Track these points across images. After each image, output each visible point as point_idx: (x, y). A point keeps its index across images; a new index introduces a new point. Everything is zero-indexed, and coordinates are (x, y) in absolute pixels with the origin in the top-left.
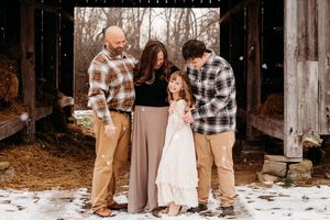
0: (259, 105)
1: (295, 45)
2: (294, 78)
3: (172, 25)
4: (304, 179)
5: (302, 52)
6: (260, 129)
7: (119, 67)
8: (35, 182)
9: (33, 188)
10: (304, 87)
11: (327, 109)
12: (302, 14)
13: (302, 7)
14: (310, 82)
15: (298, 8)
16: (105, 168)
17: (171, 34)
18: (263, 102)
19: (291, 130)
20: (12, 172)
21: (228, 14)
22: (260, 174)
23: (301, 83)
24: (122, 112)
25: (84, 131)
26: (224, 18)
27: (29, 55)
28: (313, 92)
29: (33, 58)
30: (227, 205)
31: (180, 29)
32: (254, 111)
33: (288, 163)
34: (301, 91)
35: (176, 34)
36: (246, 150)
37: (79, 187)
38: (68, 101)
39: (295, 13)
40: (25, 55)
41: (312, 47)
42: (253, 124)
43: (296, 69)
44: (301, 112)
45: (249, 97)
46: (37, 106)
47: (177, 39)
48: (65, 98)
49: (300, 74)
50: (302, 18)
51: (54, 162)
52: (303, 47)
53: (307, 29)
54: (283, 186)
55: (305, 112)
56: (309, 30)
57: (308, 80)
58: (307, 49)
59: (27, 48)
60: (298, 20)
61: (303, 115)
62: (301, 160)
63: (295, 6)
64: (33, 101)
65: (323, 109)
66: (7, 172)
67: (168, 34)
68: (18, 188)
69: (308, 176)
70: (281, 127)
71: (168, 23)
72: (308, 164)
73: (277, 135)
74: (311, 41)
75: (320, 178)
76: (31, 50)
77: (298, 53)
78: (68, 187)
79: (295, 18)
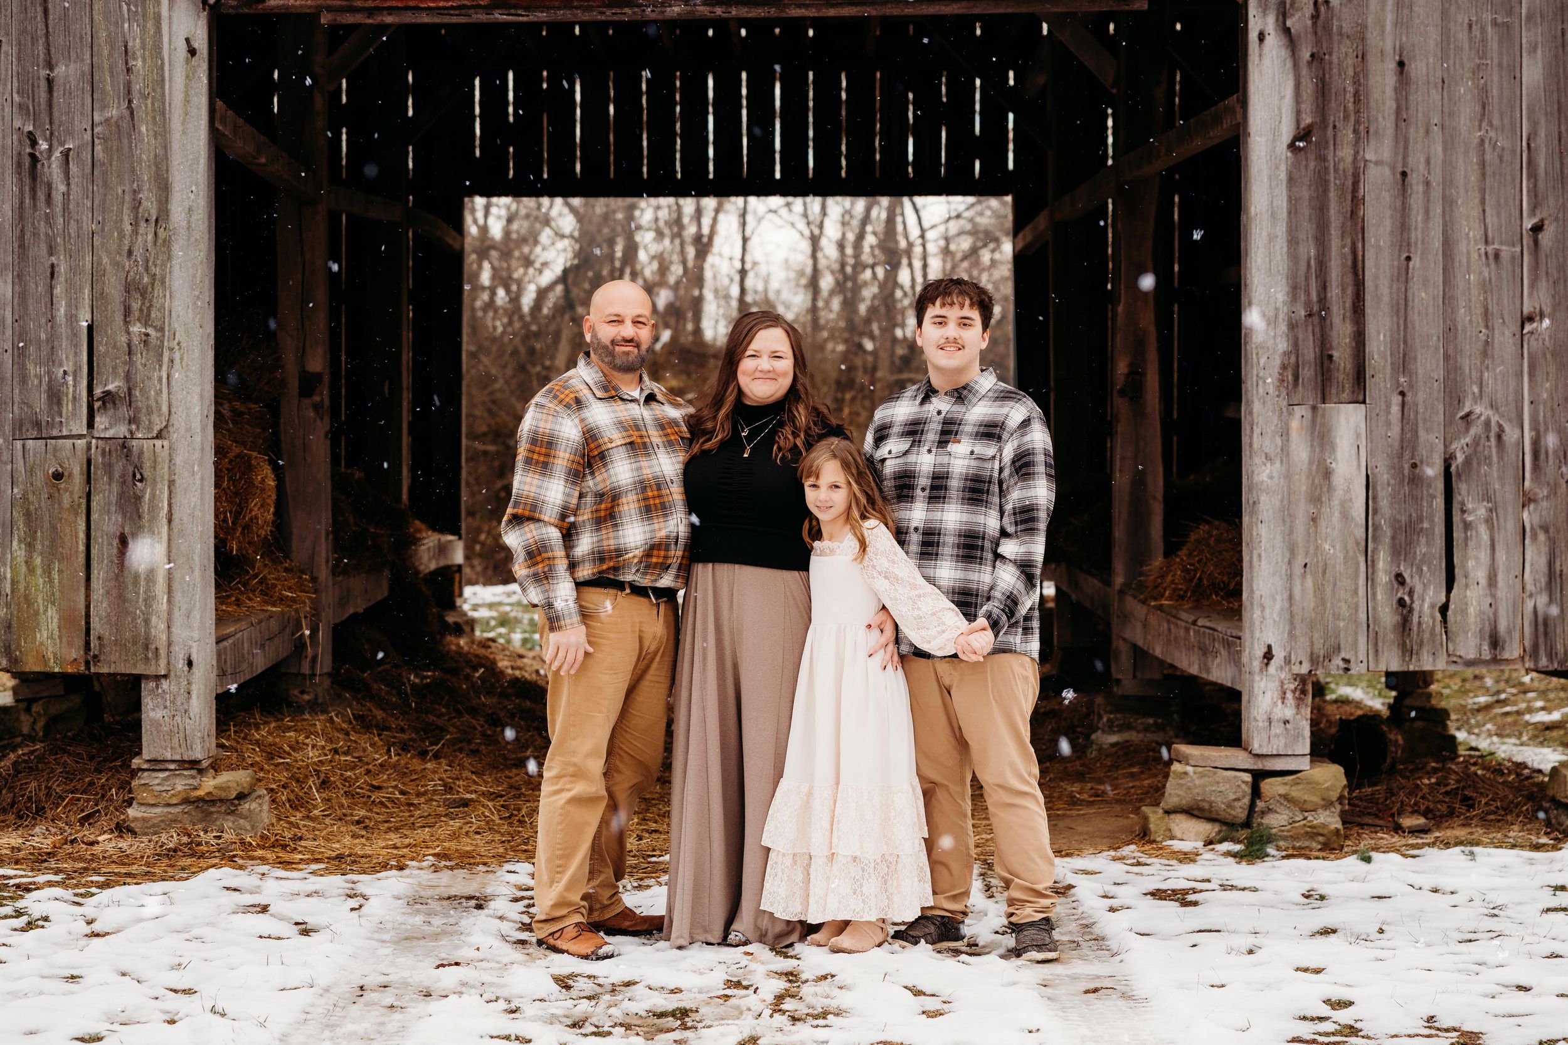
0: (1158, 561)
1: (1283, 345)
2: (1276, 468)
3: (830, 250)
4: (1313, 833)
5: (1307, 373)
6: (1158, 652)
7: (621, 425)
8: (345, 843)
9: (340, 863)
10: (1316, 499)
11: (1400, 579)
12: (1307, 229)
13: (1305, 210)
14: (1338, 480)
15: (1292, 212)
16: (580, 788)
17: (827, 282)
18: (1170, 551)
19: (1268, 656)
20: (260, 808)
21: (1042, 221)
22: (1154, 816)
23: (1302, 486)
24: (639, 591)
25: (503, 664)
26: (1027, 234)
27: (308, 384)
28: (1346, 516)
29: (323, 395)
30: (1028, 914)
31: (859, 266)
32: (1138, 587)
33: (1258, 776)
34: (1302, 510)
35: (847, 285)
36: (1110, 728)
37: (502, 859)
38: (443, 549)
39: (1281, 230)
40: (294, 385)
41: (1342, 355)
42: (1135, 634)
43: (1285, 434)
44: (1305, 589)
45: (1119, 533)
46: (337, 570)
47: (850, 304)
48: (431, 540)
49: (1301, 451)
50: (1308, 250)
51: (403, 773)
52: (1309, 352)
53: (1324, 287)
54: (1238, 856)
55: (1319, 589)
56: (1334, 292)
57: (1327, 474)
58: (1325, 360)
59: (302, 358)
60: (1293, 256)
61: (1310, 602)
62: (1304, 764)
63: (1282, 203)
64: (324, 549)
65: (1383, 577)
66: (246, 806)
67: (813, 284)
68: (287, 865)
69: (1331, 820)
70: (1233, 645)
71: (815, 241)
72: (1331, 776)
73: (1220, 673)
74: (1342, 330)
75: (1374, 828)
76: (317, 363)
77: (1291, 374)
78: (466, 861)
79: (1281, 246)
